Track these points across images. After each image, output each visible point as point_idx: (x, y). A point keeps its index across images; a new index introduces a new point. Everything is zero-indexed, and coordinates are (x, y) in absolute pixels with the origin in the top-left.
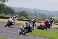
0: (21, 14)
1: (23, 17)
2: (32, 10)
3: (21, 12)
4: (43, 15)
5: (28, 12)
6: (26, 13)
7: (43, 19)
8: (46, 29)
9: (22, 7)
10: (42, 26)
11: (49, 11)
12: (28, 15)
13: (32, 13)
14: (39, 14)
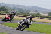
0: (2, 8)
1: (3, 11)
2: (11, 5)
3: (1, 7)
4: (21, 10)
5: (7, 7)
6: (6, 8)
7: (21, 13)
8: (10, 21)
9: (2, 3)
10: (7, 18)
11: (26, 6)
12: (7, 10)
13: (11, 8)
14: (17, 9)
